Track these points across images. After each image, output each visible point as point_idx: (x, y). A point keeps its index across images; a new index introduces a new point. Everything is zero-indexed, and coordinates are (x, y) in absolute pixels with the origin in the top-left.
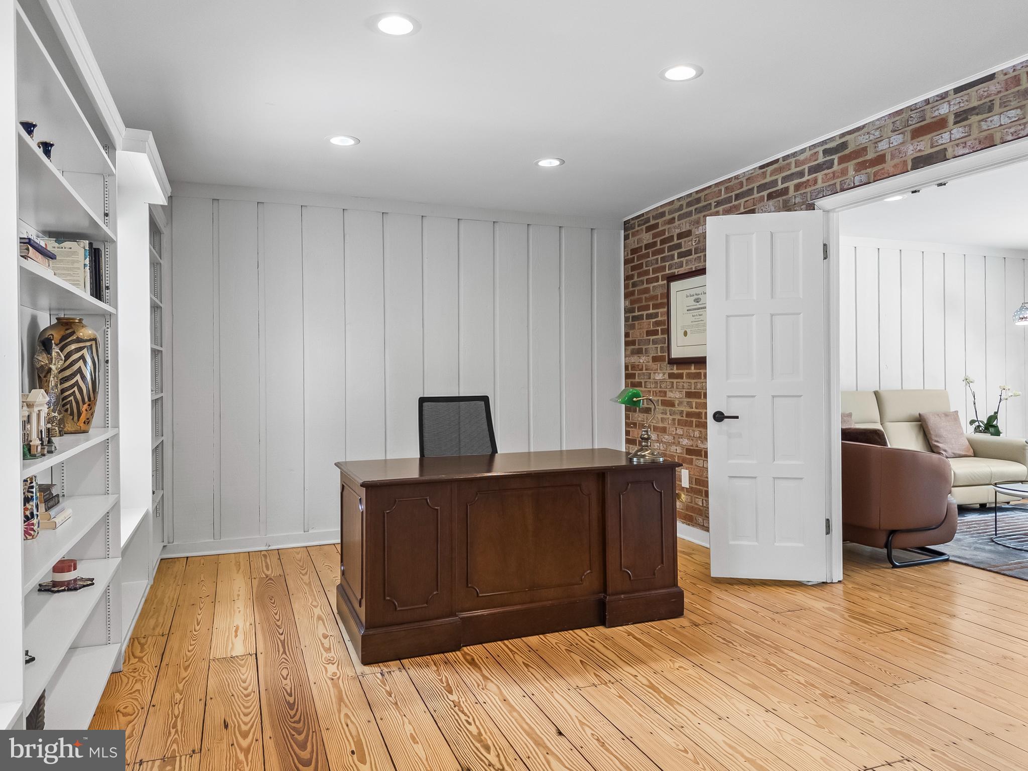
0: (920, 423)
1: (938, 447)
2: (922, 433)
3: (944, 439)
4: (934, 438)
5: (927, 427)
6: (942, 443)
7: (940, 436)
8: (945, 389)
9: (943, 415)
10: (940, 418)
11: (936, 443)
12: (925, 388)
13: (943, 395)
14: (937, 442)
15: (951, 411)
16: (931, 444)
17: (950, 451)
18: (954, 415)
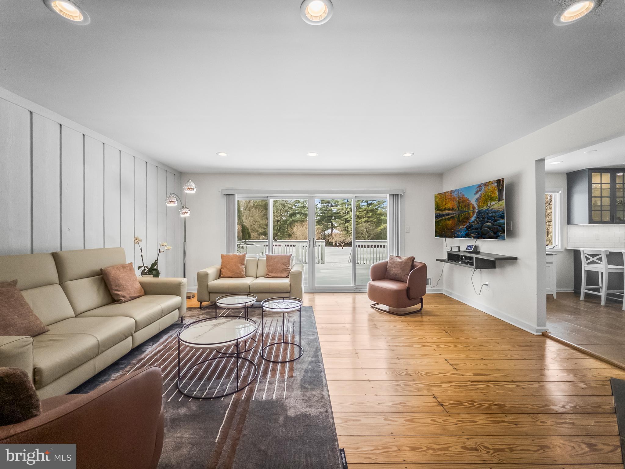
0: (102, 276)
1: (118, 295)
2: (103, 284)
3: (123, 287)
4: (114, 288)
5: (108, 279)
6: (121, 291)
7: (119, 285)
8: (121, 247)
9: (121, 268)
10: (119, 270)
11: (116, 292)
12: (105, 247)
13: (120, 251)
14: (117, 290)
15: (127, 263)
16: (112, 293)
17: (128, 296)
18: (129, 266)
